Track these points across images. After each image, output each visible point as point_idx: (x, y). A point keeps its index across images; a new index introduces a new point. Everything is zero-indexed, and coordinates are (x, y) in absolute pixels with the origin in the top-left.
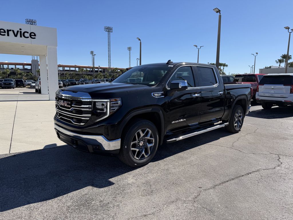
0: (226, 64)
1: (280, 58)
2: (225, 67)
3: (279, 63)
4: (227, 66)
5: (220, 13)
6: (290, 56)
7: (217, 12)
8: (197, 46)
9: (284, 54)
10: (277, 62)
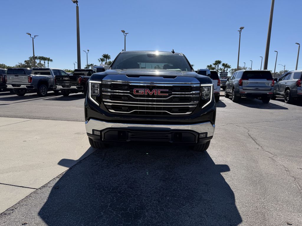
0: (50, 59)
1: (102, 57)
2: (50, 62)
3: (101, 62)
4: (51, 60)
5: (77, 4)
6: (109, 56)
7: (74, 2)
8: (30, 35)
9: (104, 54)
10: (99, 61)
